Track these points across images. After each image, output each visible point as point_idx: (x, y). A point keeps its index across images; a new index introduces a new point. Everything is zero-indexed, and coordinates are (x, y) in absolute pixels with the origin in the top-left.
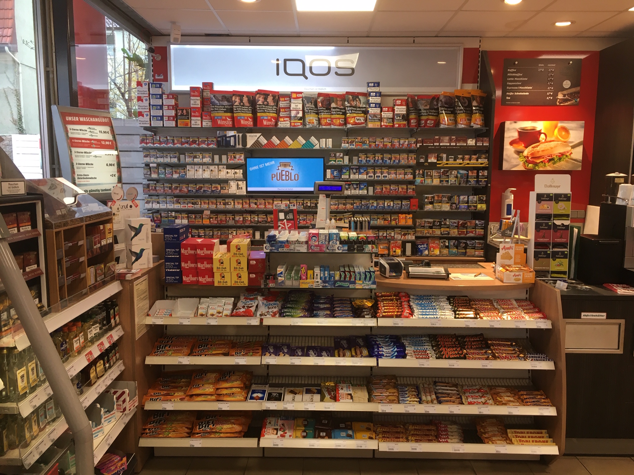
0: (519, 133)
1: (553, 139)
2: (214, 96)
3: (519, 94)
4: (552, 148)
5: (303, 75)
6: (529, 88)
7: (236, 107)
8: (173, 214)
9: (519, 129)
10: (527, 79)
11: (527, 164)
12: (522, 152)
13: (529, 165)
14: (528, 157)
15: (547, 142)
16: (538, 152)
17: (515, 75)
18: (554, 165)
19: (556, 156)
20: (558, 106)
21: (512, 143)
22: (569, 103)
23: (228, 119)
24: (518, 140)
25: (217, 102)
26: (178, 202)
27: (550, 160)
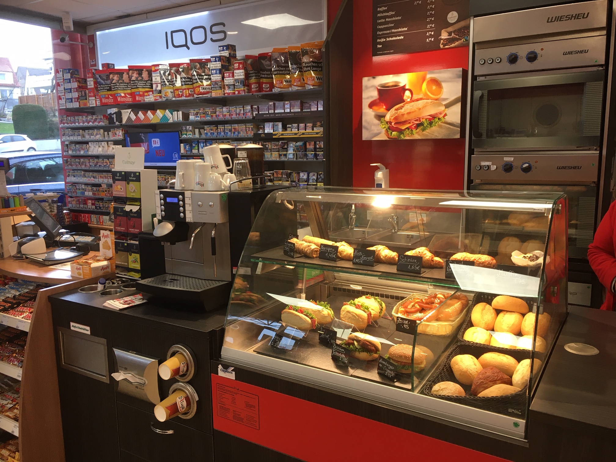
0: (379, 91)
1: (420, 97)
2: (100, 76)
3: (392, 39)
4: (420, 109)
5: (186, 45)
6: (403, 29)
7: (114, 85)
8: (83, 187)
9: (379, 86)
10: (400, 18)
11: (391, 131)
12: (384, 116)
13: (393, 133)
14: (391, 123)
15: (413, 101)
16: (403, 115)
17: (386, 14)
18: (424, 132)
19: (426, 119)
20: (442, 49)
21: (371, 105)
22: (457, 43)
23: (110, 97)
24: (378, 101)
25: (102, 81)
26: (84, 176)
27: (418, 126)
